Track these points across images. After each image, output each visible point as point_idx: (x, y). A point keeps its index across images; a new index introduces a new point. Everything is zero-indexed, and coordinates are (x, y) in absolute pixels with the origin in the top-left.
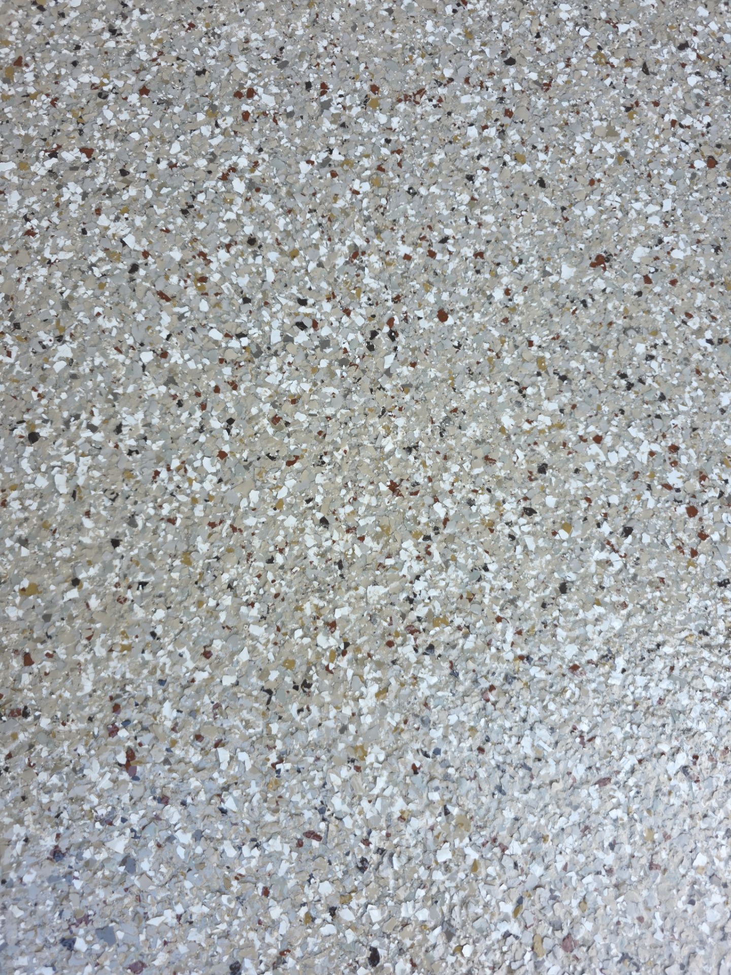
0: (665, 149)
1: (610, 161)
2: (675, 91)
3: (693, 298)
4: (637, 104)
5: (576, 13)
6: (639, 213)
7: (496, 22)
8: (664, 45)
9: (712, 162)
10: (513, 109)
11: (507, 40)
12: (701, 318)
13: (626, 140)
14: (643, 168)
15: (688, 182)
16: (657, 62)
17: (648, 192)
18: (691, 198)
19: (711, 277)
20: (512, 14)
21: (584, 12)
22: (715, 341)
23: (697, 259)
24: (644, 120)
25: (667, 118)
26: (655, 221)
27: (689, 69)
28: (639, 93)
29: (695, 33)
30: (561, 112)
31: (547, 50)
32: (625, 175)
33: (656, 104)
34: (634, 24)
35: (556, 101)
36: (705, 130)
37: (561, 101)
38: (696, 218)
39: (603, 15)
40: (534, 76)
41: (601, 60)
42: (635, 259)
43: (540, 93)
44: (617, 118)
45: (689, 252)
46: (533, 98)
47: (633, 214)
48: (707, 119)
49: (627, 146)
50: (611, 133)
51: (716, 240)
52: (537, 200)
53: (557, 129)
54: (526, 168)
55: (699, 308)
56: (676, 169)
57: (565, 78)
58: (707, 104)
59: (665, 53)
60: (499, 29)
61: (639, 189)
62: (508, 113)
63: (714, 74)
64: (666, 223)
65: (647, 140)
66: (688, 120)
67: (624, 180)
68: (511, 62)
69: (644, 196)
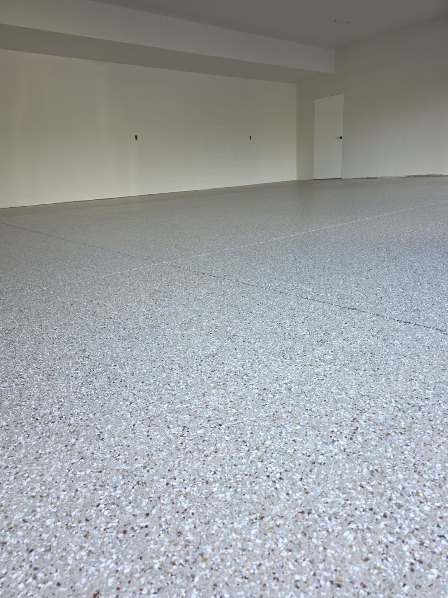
0: (106, 539)
1: (85, 558)
2: (101, 520)
3: (140, 582)
4: (88, 532)
5: (53, 520)
9: (125, 532)
10: (37, 566)
40: (43, 549)
41: (68, 528)
43: (47, 553)
46: (45, 557)
50: (82, 548)
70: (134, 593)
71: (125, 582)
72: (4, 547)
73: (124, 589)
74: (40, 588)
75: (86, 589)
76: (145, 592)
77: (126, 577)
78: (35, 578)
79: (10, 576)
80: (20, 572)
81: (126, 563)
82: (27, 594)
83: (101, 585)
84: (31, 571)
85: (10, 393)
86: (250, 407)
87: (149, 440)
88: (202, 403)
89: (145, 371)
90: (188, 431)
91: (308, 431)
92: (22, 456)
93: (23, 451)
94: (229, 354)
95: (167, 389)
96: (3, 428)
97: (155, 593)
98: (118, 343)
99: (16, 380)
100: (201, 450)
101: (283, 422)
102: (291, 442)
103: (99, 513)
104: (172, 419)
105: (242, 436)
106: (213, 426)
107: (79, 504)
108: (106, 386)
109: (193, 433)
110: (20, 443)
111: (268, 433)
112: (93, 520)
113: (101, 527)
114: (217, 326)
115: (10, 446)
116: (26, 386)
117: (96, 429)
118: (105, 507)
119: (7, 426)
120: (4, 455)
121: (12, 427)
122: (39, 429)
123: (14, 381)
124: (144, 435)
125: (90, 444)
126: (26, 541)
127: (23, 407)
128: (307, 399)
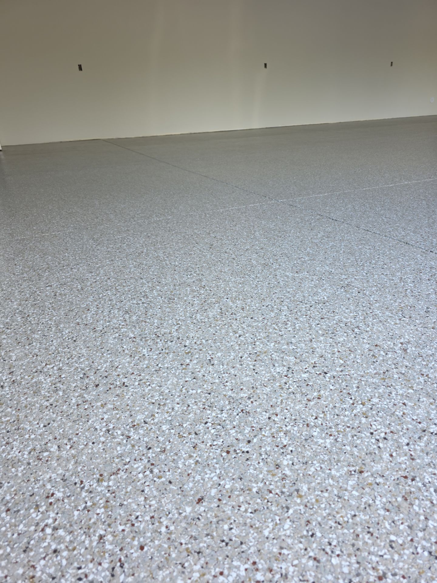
0: (211, 454)
1: (193, 465)
2: (208, 436)
3: (239, 499)
4: (197, 445)
5: (168, 427)
6: (209, 478)
7: (142, 439)
8: (200, 425)
9: (228, 452)
10: (154, 462)
11: (147, 443)
12: (244, 505)
13: (196, 457)
14: (205, 463)
15: (222, 461)
16: (199, 430)
17: (210, 470)
18: (225, 466)
19: (242, 489)
20: (147, 435)
21: (171, 425)
22: (253, 512)
23: (235, 485)
24: (200, 448)
25: (208, 445)
26: (215, 478)
27: (210, 428)
28: (196, 441)
29: (209, 418)
30: (171, 457)
31: (161, 441)
32: (199, 468)
33: (203, 442)
34: (188, 423)
35: (168, 454)
36: (222, 444)
37: (170, 453)
38: (230, 472)
39: (178, 424)
40: (159, 450)
41: (180, 436)
42: (213, 494)
43: (162, 454)
44: (191, 451)
45: (231, 484)
46: (160, 456)
47: (206, 480)
48: (222, 440)
49: (197, 459)
50: (191, 456)
51: (239, 476)
52: (170, 489)
53: (171, 463)
54: (163, 479)
55: (242, 502)
56: (216, 459)
57: (170, 446)
58: (220, 436)
59: (201, 427)
60: (143, 441)
61: (206, 470)
62: (152, 464)
63: (219, 427)
64: (219, 478)
65: (203, 454)
66: (215, 443)
67: (200, 469)
68: (150, 448)
69: (209, 472)
70: (233, 507)
71: (226, 496)
72: (129, 440)
73: (224, 502)
74: (155, 481)
75: (192, 492)
76: (243, 509)
77: (227, 492)
78: (151, 472)
79: (133, 465)
80: (140, 464)
81: (227, 479)
82: (145, 483)
83: (205, 493)
84: (148, 465)
85: (137, 310)
86: (359, 361)
87: (255, 374)
88: (308, 348)
89: (255, 308)
90: (292, 373)
91: (421, 397)
92: (145, 366)
93: (146, 362)
94: (342, 304)
95: (274, 328)
96: (131, 339)
97: (251, 513)
98: (231, 277)
99: (143, 299)
100: (304, 393)
101: (394, 383)
102: (401, 404)
103: (207, 430)
104: (277, 358)
105: (347, 388)
106: (318, 373)
107: (190, 418)
108: (218, 316)
109: (297, 375)
110: (144, 355)
111: (375, 391)
112: (201, 434)
113: (208, 443)
114: (330, 273)
115: (136, 356)
116: (151, 306)
117: (207, 354)
118: (211, 426)
119: (134, 338)
120: (131, 363)
121: (138, 340)
122: (160, 345)
123: (141, 300)
124: (250, 368)
125: (202, 367)
126: (145, 439)
127: (147, 324)
128: (425, 363)
